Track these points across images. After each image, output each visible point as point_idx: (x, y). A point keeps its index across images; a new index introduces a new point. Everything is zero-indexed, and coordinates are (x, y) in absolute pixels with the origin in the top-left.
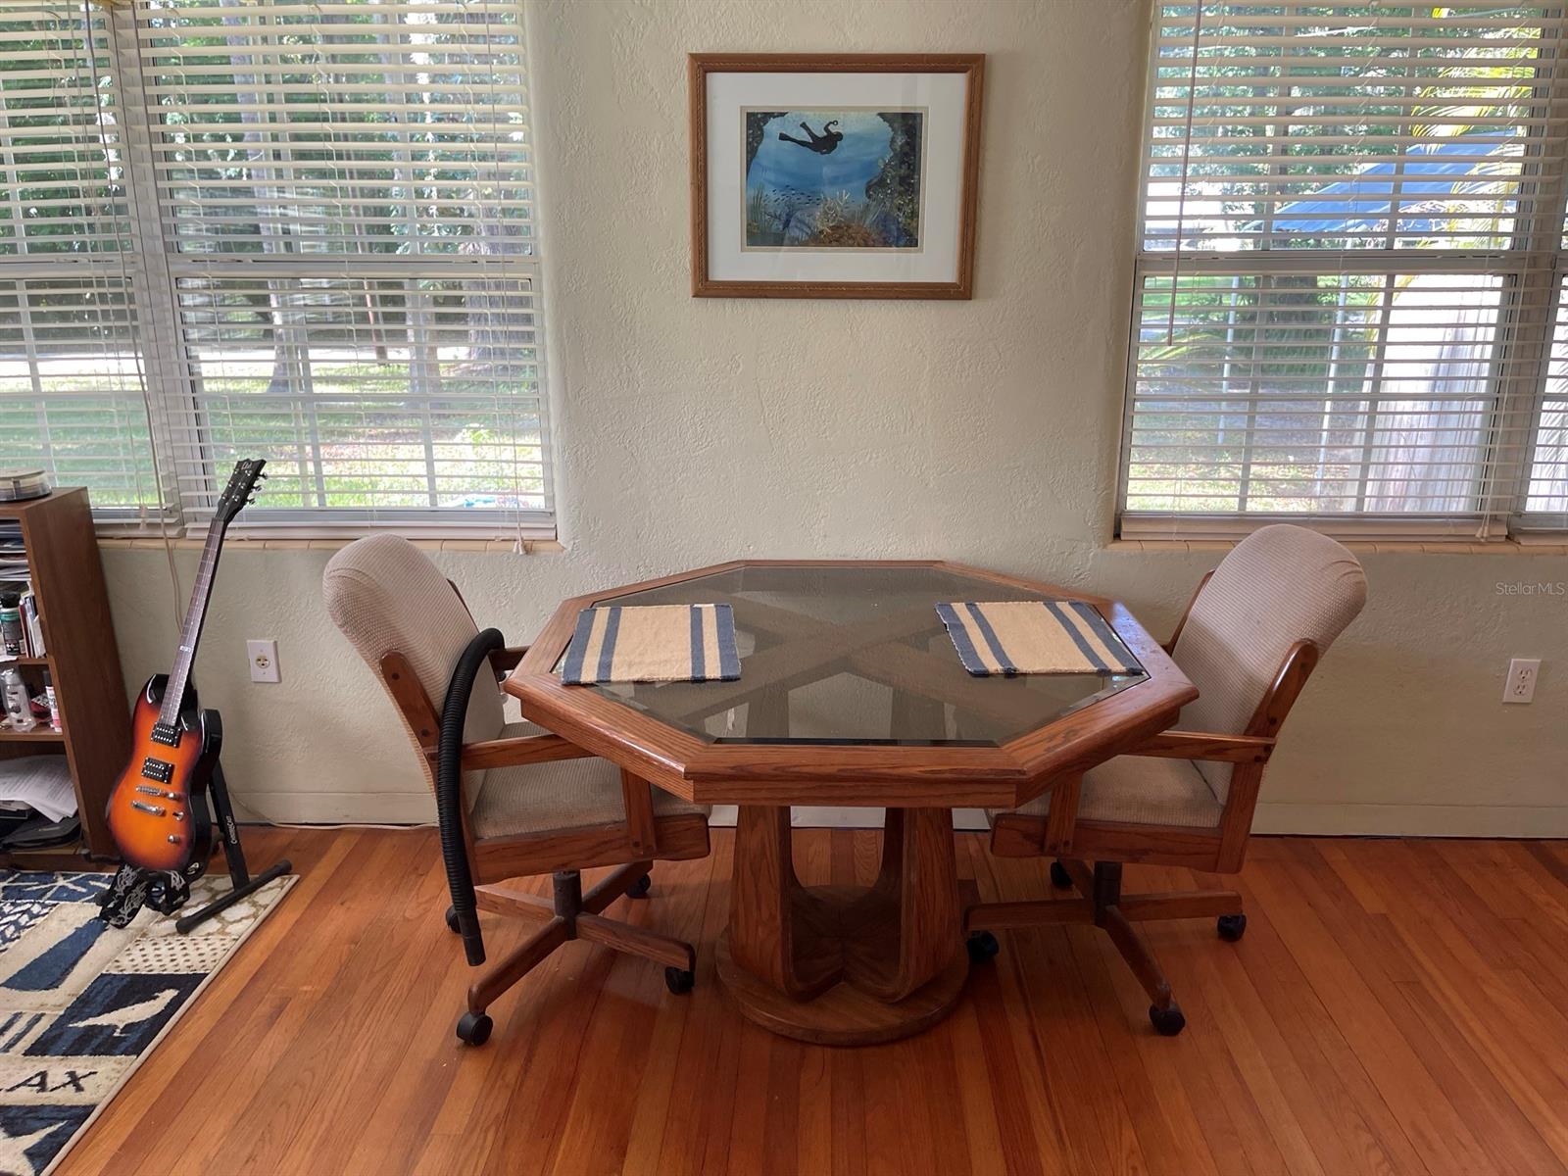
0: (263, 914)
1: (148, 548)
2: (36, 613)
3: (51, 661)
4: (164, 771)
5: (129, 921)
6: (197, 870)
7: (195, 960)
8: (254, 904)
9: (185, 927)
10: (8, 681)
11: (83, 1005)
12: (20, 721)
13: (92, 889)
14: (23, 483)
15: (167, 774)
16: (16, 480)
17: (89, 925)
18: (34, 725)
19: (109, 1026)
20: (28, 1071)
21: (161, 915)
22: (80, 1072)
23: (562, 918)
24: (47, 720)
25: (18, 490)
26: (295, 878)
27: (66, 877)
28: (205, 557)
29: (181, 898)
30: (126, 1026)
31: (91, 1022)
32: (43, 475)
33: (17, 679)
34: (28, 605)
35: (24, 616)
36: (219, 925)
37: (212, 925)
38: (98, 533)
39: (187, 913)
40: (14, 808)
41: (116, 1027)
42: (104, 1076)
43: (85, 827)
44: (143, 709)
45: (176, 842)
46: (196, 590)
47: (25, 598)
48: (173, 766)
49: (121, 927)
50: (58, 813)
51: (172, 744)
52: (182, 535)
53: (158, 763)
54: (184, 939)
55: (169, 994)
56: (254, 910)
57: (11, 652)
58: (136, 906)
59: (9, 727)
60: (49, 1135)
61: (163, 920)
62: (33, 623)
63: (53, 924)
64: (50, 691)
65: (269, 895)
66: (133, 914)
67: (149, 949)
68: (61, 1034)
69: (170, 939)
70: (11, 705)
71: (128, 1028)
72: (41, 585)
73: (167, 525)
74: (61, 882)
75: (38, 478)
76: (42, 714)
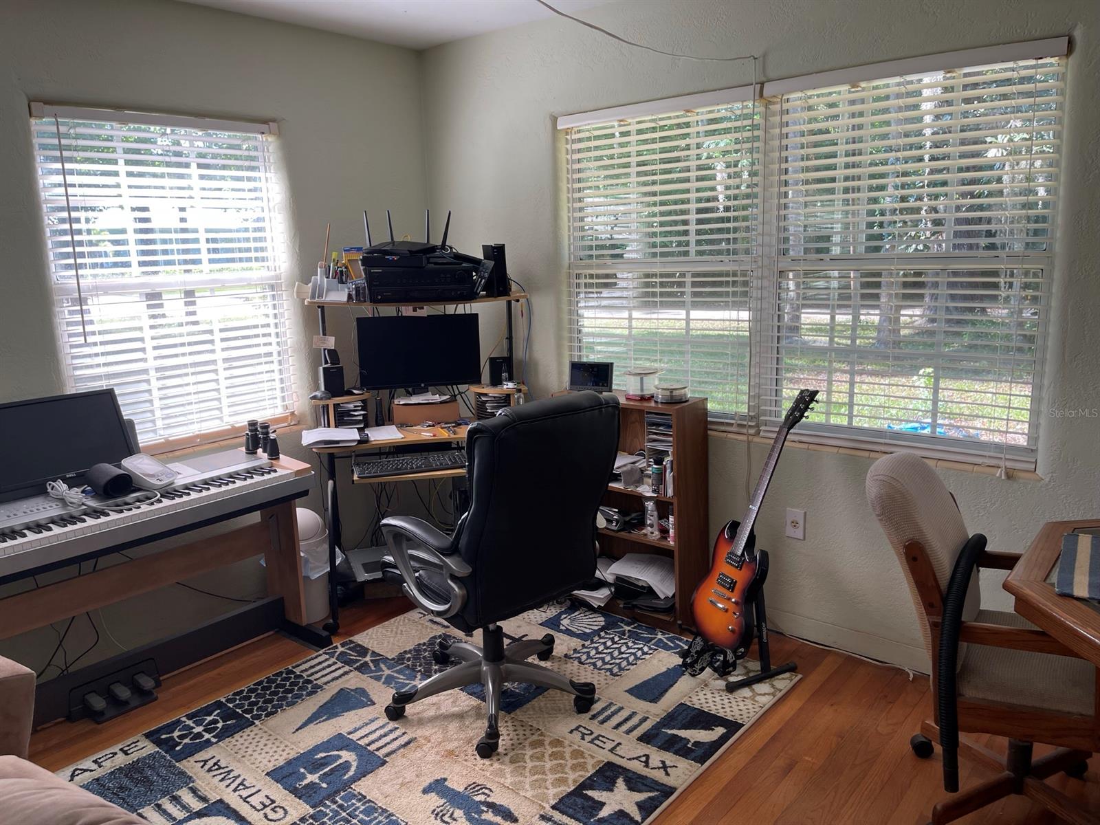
0: (779, 695)
1: (736, 440)
2: (672, 470)
3: (675, 502)
4: (731, 583)
5: (699, 674)
6: (743, 653)
7: (737, 713)
8: (773, 686)
9: (731, 688)
10: (650, 508)
11: (670, 719)
12: (652, 533)
13: (678, 646)
14: (675, 393)
15: (732, 586)
16: (672, 391)
17: (675, 668)
18: (658, 537)
19: (685, 739)
20: (639, 751)
21: (716, 675)
22: (668, 763)
23: (1012, 775)
24: (666, 535)
25: (672, 396)
26: (800, 676)
27: (663, 634)
28: (772, 450)
29: (731, 669)
30: (695, 742)
31: (675, 732)
32: (686, 389)
33: (654, 508)
34: (668, 466)
35: (665, 472)
36: (751, 694)
37: (746, 692)
38: (709, 427)
39: (732, 679)
40: (640, 584)
41: (689, 741)
42: (682, 772)
43: (677, 606)
44: (721, 541)
45: (733, 631)
46: (764, 470)
47: (667, 460)
48: (736, 582)
49: (693, 676)
50: (664, 593)
51: (737, 567)
52: (758, 433)
53: (728, 577)
54: (730, 696)
55: (720, 731)
56: (772, 690)
57: (654, 491)
58: (704, 665)
59: (646, 535)
60: (649, 798)
61: (717, 679)
62: (669, 476)
63: (655, 662)
64: (671, 519)
65: (783, 683)
66: (702, 669)
67: (709, 696)
68: (658, 734)
69: (721, 693)
70: (649, 522)
71: (697, 744)
72: (677, 454)
73: (750, 426)
74: (660, 636)
75: (683, 391)
76: (664, 531)
